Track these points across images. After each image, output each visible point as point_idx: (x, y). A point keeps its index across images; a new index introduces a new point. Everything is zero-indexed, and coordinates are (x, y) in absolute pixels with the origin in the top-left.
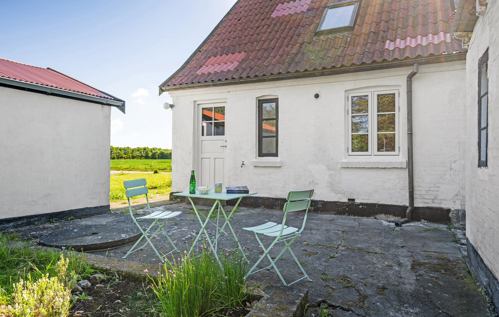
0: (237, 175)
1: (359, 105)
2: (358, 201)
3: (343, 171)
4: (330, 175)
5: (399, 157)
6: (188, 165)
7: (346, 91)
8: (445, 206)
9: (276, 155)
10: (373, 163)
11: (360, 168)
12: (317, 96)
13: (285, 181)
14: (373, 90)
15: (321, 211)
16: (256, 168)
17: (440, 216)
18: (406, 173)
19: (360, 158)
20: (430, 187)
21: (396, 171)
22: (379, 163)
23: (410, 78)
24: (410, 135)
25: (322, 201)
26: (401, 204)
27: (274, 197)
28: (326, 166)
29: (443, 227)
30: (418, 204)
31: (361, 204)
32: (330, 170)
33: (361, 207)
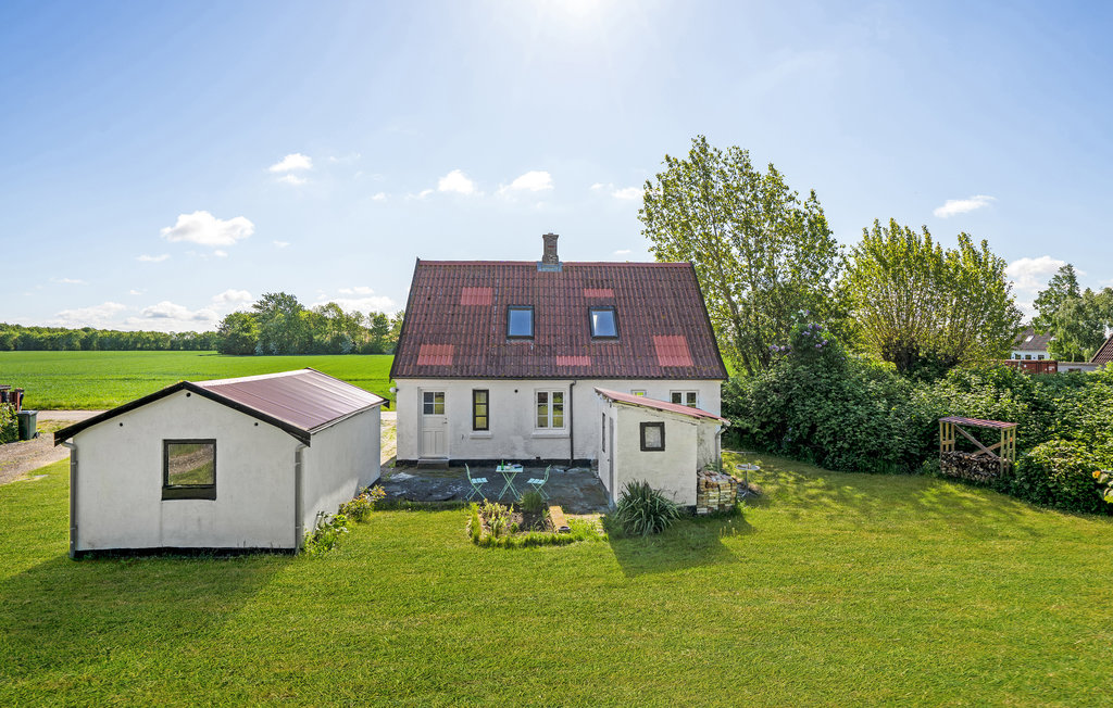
0: (457, 444)
1: (542, 398)
2: (542, 458)
3: (533, 439)
4: (525, 443)
5: (565, 431)
6: (413, 437)
7: (535, 389)
8: (588, 458)
9: (487, 429)
10: (551, 435)
12: (516, 392)
13: (494, 448)
14: (550, 390)
16: (472, 439)
17: (586, 463)
18: (568, 441)
19: (543, 432)
20: (581, 448)
21: (564, 439)
22: (554, 435)
23: (572, 385)
24: (572, 417)
25: (520, 460)
26: (567, 459)
27: (486, 459)
28: (523, 437)
29: (587, 470)
30: (575, 458)
32: (525, 439)
33: (543, 461)
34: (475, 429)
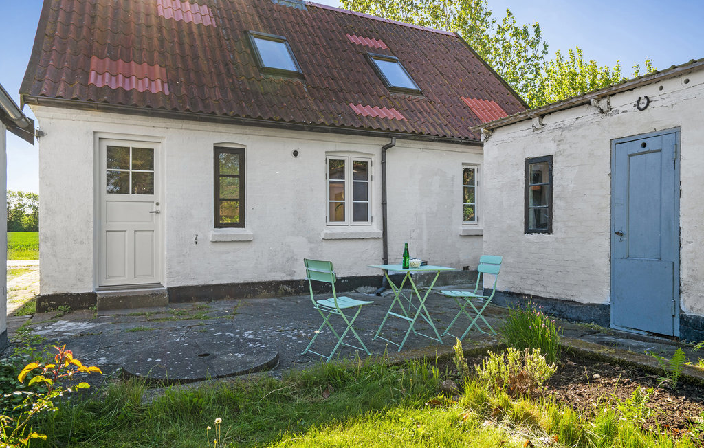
0: (184, 255)
1: (336, 169)
2: (339, 276)
3: (324, 243)
4: (311, 249)
5: (374, 227)
6: (82, 243)
7: (326, 152)
9: (240, 225)
10: (356, 234)
11: (343, 239)
12: (296, 154)
13: (257, 260)
14: (350, 155)
15: (303, 293)
16: (215, 244)
18: (380, 244)
19: (338, 229)
20: (397, 256)
21: (372, 241)
22: (360, 233)
23: (384, 149)
24: (384, 204)
25: (303, 280)
26: (376, 275)
27: (242, 282)
28: (307, 238)
30: (390, 273)
31: (343, 278)
32: (310, 242)
33: (343, 281)
34: (218, 224)
